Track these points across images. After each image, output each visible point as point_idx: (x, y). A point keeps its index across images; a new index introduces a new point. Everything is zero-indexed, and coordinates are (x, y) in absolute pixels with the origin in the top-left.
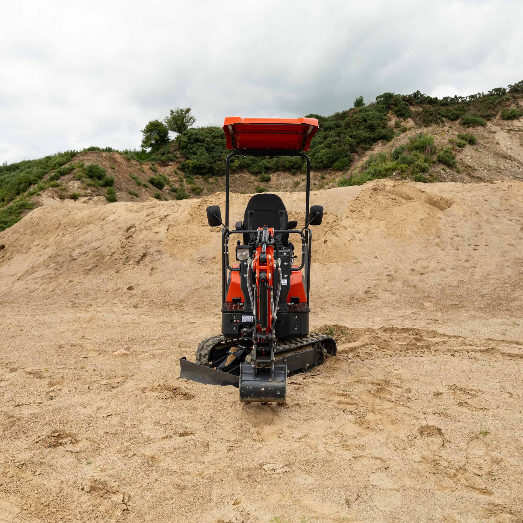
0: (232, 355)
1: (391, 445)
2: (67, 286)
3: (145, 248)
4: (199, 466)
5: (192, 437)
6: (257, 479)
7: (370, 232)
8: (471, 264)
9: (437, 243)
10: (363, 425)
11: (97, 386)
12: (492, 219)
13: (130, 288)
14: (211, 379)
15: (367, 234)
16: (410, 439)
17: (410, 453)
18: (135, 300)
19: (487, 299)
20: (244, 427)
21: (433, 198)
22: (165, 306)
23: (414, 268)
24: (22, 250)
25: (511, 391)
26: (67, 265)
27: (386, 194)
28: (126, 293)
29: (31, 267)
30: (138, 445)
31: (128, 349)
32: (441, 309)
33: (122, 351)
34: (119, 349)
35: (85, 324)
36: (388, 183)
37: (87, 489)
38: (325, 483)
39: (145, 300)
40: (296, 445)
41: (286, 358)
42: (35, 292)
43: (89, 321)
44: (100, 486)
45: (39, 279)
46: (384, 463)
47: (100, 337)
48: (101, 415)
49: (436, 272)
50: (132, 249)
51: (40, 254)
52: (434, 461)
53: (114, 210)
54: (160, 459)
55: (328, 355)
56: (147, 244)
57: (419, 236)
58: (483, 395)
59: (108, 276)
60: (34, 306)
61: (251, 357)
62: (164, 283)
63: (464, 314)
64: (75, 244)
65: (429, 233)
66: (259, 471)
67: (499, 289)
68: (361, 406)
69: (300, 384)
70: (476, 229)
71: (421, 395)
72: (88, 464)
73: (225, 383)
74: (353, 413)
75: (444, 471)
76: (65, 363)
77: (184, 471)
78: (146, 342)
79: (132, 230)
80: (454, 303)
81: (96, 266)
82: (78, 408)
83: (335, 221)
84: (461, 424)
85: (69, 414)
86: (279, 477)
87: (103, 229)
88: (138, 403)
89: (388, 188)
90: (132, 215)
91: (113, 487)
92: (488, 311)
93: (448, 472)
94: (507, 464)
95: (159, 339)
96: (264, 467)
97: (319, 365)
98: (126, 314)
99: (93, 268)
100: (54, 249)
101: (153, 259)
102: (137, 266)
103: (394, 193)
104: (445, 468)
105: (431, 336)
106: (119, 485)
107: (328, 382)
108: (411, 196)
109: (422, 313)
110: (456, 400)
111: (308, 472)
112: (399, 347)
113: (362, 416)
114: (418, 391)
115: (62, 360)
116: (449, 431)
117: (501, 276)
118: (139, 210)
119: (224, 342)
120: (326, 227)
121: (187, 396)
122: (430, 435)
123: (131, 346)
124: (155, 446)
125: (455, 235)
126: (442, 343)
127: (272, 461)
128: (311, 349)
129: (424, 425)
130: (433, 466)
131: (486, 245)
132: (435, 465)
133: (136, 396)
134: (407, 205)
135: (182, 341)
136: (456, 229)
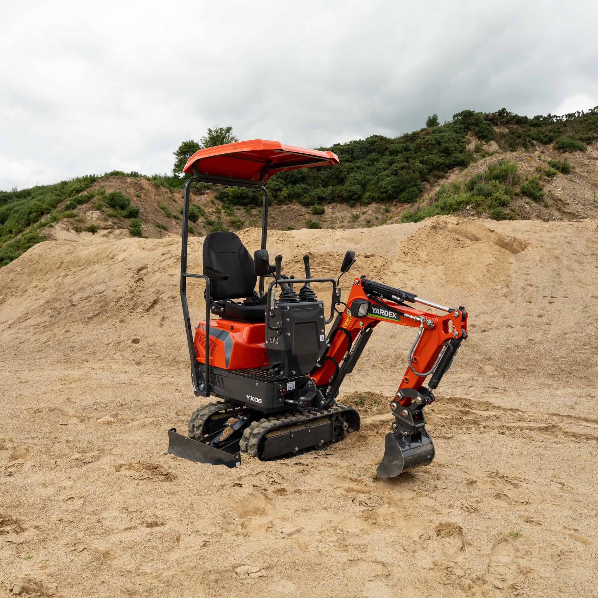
0: (229, 427)
1: (399, 547)
2: (62, 337)
3: (157, 293)
4: (161, 565)
5: (162, 529)
6: (225, 585)
7: (425, 278)
8: (545, 320)
9: (506, 293)
10: (369, 520)
11: (66, 460)
12: (575, 266)
13: (135, 341)
14: (202, 457)
15: (421, 282)
16: (422, 540)
17: (420, 557)
18: (139, 356)
19: (561, 364)
20: (227, 518)
21: (504, 239)
22: (173, 364)
23: (475, 323)
24: (16, 293)
25: (563, 481)
26: (65, 311)
27: (447, 233)
28: (129, 347)
29: (25, 312)
30: (93, 537)
31: (115, 416)
32: (504, 374)
33: (108, 418)
34: (106, 415)
35: (73, 384)
36: (451, 220)
37: (16, 590)
38: (308, 593)
39: (151, 355)
40: (282, 543)
41: (294, 433)
42: (26, 343)
43: (78, 380)
44: (35, 587)
45: (32, 328)
46: (385, 569)
47: (88, 399)
48: (61, 498)
49: (501, 328)
50: (142, 294)
51: (37, 297)
52: (447, 568)
53: (125, 248)
54: (116, 555)
55: (350, 430)
56: (159, 289)
57: (484, 285)
58: (527, 486)
59: (112, 326)
60: (21, 360)
61: (250, 431)
62: (175, 336)
63: (531, 381)
64: (78, 287)
65: (496, 280)
66: (230, 574)
67: (576, 352)
68: (374, 496)
69: (307, 465)
70: (554, 277)
71: (451, 484)
72: (29, 558)
73: (217, 462)
74: (364, 504)
75: (457, 582)
76: (39, 431)
77: (140, 571)
78: (138, 408)
79: (144, 271)
80: (520, 367)
81: (99, 313)
82: (37, 488)
83: (384, 265)
84: (490, 522)
85: (24, 495)
86: (253, 583)
87: (110, 270)
88: (108, 484)
89: (450, 226)
90: (144, 254)
91: (49, 589)
92: (561, 378)
93: (463, 583)
94: (536, 576)
95: (155, 404)
96: (238, 570)
97: (337, 441)
98: (126, 372)
99: (94, 316)
100: (53, 293)
101: (165, 307)
102: (145, 315)
103: (458, 232)
104: (459, 577)
105: (483, 408)
106: (57, 586)
107: (343, 464)
108: (477, 236)
109: (480, 379)
110: (493, 491)
111: (290, 578)
112: (441, 421)
113: (370, 509)
114: (448, 478)
115: (37, 428)
116: (473, 530)
117: (581, 335)
118: (153, 248)
119: (224, 411)
120: (372, 272)
121: (168, 477)
122: (449, 535)
123: (120, 412)
124: (113, 538)
125: (528, 285)
126: (495, 418)
127: (247, 562)
128: (327, 422)
129: (443, 522)
130: (445, 574)
131: (565, 297)
132: (447, 574)
133: (108, 475)
134: (472, 247)
135: (181, 408)
136: (529, 276)
